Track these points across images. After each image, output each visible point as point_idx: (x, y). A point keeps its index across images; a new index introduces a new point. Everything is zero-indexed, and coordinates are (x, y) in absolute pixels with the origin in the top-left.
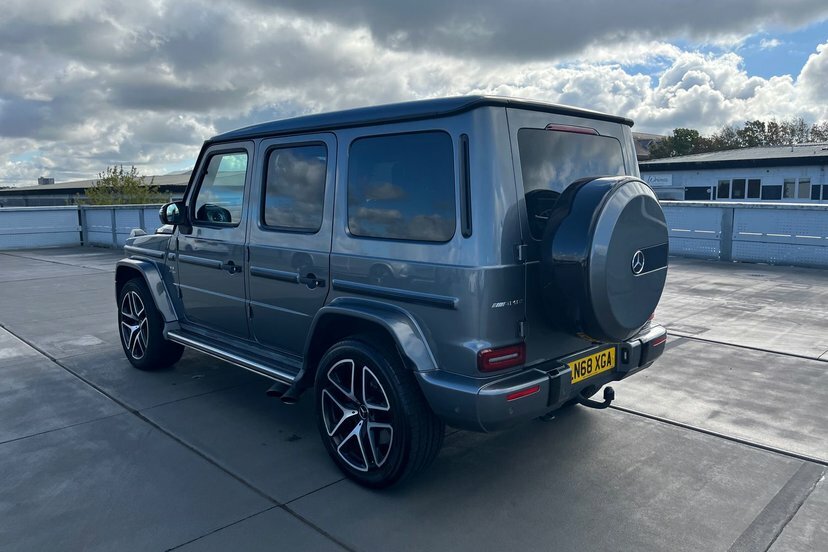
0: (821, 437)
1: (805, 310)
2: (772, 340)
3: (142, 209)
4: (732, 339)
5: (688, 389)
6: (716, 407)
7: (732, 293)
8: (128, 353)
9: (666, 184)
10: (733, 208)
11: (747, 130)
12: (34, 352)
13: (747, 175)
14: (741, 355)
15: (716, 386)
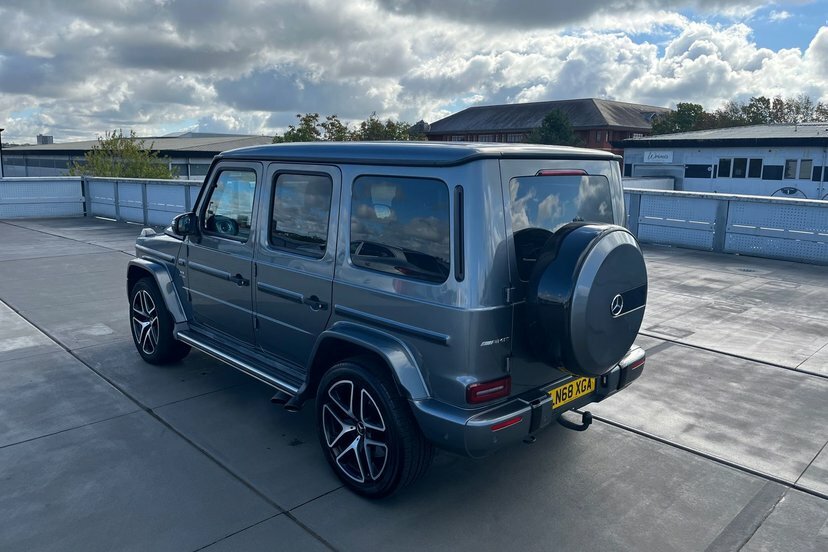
0: (786, 455)
1: (791, 312)
2: (754, 347)
3: (145, 184)
4: (713, 345)
5: (667, 399)
6: (692, 420)
7: (720, 290)
8: (139, 347)
9: (666, 161)
10: (729, 201)
11: (751, 106)
12: (50, 342)
13: (749, 154)
14: (721, 363)
15: (694, 397)
